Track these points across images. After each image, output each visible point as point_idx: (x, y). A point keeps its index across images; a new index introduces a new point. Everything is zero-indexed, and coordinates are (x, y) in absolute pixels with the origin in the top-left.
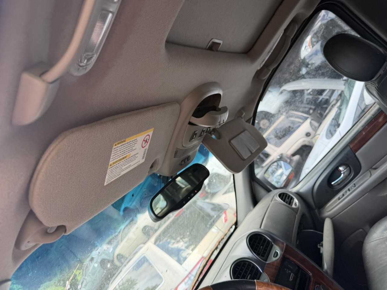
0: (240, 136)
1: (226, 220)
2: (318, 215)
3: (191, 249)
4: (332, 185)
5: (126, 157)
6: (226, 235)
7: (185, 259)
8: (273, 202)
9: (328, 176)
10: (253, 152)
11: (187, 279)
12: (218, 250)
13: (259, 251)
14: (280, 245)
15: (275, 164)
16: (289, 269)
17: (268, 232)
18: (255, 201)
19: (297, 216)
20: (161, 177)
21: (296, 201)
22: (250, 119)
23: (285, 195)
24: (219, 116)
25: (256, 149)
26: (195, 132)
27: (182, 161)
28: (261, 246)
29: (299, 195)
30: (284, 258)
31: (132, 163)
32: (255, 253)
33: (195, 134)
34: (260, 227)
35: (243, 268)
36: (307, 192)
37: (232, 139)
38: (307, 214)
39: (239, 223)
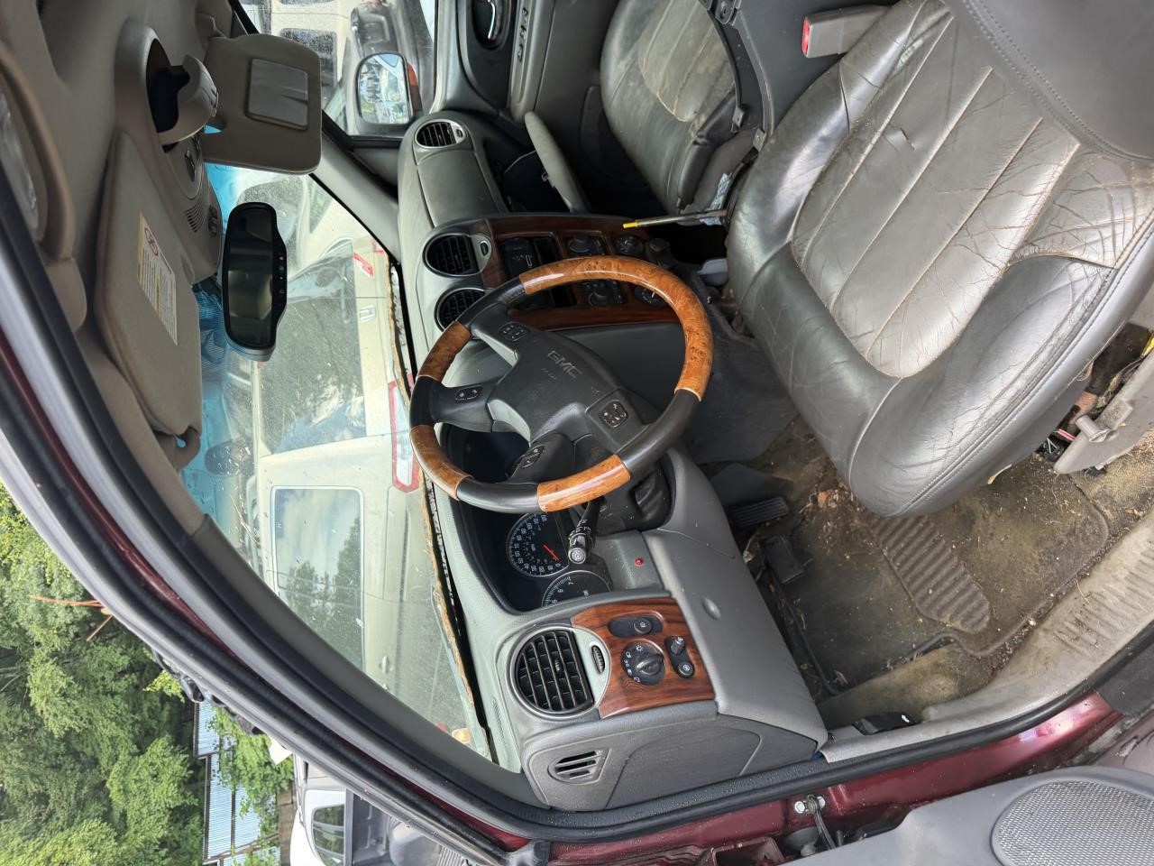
0: (253, 83)
1: (370, 270)
2: (509, 119)
3: (354, 391)
4: (491, 41)
5: (158, 288)
6: (392, 295)
7: (362, 417)
8: (418, 164)
9: (472, 28)
10: (307, 98)
11: (399, 447)
12: (403, 331)
13: (457, 266)
14: (482, 228)
15: (364, 69)
16: (518, 253)
17: (449, 223)
18: (389, 188)
19: (476, 154)
20: (199, 286)
21: (454, 125)
22: (234, 16)
23: (428, 128)
24: (200, 90)
25: (307, 86)
26: (186, 156)
27: (210, 228)
28: (454, 255)
29: (451, 108)
30: (500, 245)
31: (169, 292)
32: (454, 273)
33: (189, 161)
34: (433, 226)
35: (454, 308)
36: (460, 90)
37: (246, 104)
38: (492, 136)
39: (397, 257)
